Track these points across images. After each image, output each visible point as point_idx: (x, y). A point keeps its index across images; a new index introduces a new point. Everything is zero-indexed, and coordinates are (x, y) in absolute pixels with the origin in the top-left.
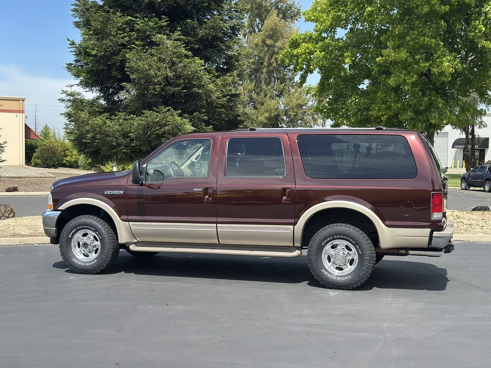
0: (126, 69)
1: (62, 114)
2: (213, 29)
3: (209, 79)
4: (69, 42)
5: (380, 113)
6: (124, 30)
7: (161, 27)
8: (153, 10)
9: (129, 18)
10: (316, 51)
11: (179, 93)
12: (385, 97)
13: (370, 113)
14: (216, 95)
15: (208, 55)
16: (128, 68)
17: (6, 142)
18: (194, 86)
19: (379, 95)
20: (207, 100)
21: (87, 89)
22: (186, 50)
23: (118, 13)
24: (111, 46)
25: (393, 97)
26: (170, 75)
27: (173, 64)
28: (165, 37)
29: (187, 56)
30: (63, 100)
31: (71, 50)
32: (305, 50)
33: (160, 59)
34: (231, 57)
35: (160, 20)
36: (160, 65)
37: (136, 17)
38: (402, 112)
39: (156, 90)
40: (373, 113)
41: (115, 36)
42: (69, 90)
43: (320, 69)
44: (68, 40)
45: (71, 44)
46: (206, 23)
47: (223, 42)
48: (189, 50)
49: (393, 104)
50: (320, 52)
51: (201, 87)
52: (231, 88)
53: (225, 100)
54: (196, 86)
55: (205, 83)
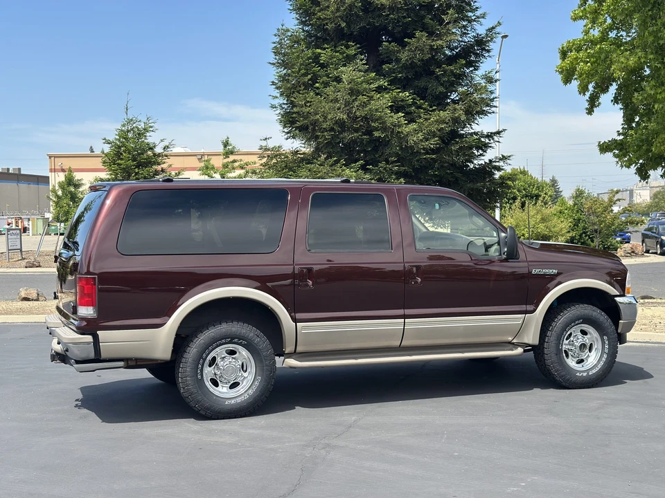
7: (350, 57)
8: (339, 37)
9: (318, 50)
11: (359, 138)
15: (422, 84)
26: (344, 117)
35: (347, 48)
37: (324, 49)
39: (326, 139)
51: (384, 129)
52: (443, 126)
53: (433, 143)
54: (376, 129)
55: (392, 124)
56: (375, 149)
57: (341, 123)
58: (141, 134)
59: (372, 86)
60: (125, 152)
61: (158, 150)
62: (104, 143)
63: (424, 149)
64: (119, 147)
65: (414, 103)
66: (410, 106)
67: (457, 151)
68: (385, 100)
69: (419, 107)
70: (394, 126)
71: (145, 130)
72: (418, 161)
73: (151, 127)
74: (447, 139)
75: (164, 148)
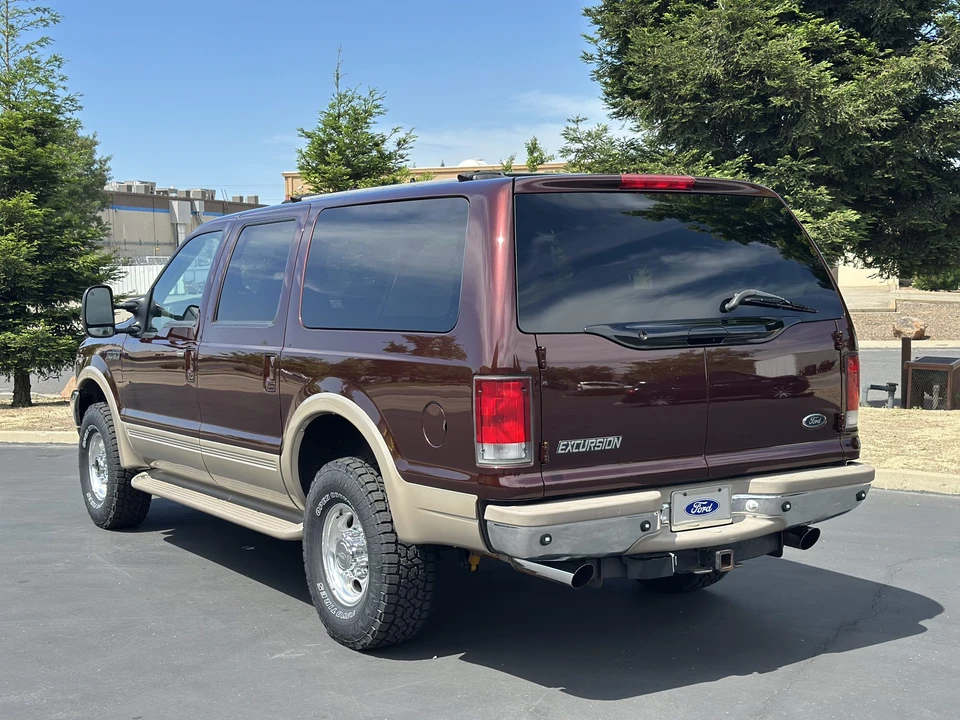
26: (716, 72)
39: (685, 114)
51: (791, 91)
52: (906, 86)
53: (886, 118)
54: (776, 92)
55: (807, 81)
56: (774, 131)
57: (710, 84)
58: (359, 120)
59: (772, 12)
60: (333, 150)
61: (389, 147)
62: (300, 136)
63: (868, 130)
64: (324, 143)
65: (848, 45)
66: (841, 49)
67: (931, 133)
68: (796, 39)
69: (859, 51)
70: (813, 86)
71: (366, 112)
72: (854, 153)
73: (378, 107)
74: (913, 111)
75: (399, 144)
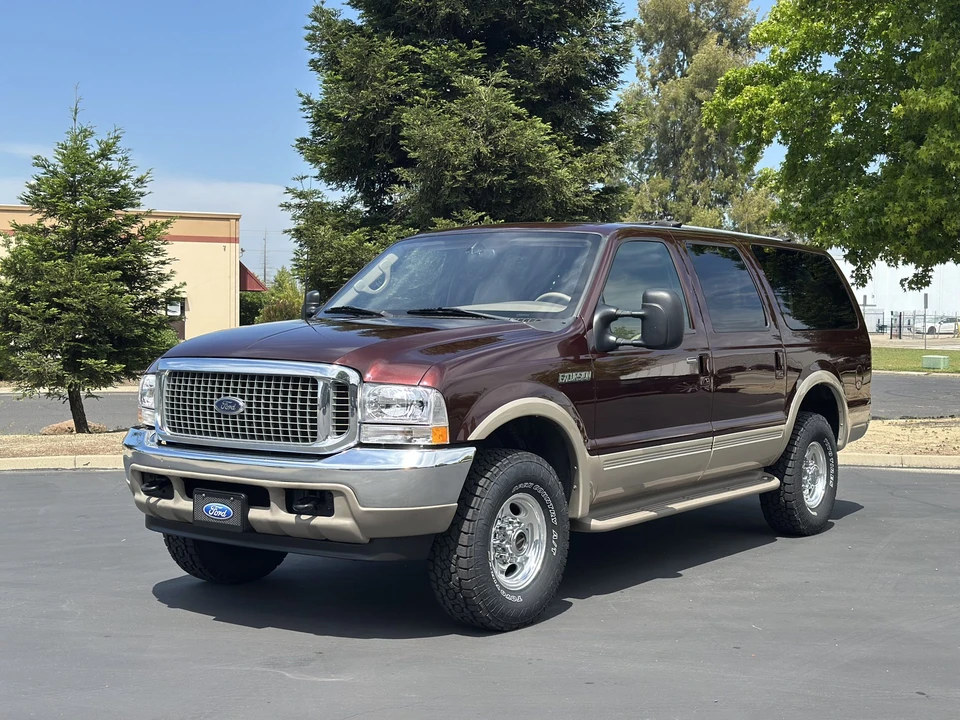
0: (401, 142)
1: (286, 232)
2: (568, 62)
3: (560, 158)
4: (301, 100)
5: (905, 219)
6: (398, 69)
7: (472, 62)
9: (410, 47)
10: (772, 101)
11: (501, 184)
12: (914, 185)
13: (885, 219)
14: (572, 189)
15: (559, 112)
16: (403, 138)
17: (185, 284)
18: (532, 171)
19: (900, 182)
20: (555, 200)
21: (334, 186)
22: (516, 105)
23: (388, 39)
24: (374, 100)
25: (930, 185)
26: (484, 150)
27: (491, 130)
28: (478, 81)
29: (518, 117)
30: (288, 206)
31: (304, 114)
32: (751, 99)
33: (465, 121)
34: (603, 116)
35: (469, 49)
36: (464, 131)
37: (423, 47)
38: (950, 215)
39: (457, 181)
40: (891, 218)
41: (381, 82)
42: (299, 187)
43: (784, 135)
44: (301, 95)
45: (304, 103)
46: (555, 51)
47: (588, 86)
48: (521, 105)
49: (930, 201)
50: (783, 102)
53: (586, 199)
55: (553, 166)
63: (578, 206)
